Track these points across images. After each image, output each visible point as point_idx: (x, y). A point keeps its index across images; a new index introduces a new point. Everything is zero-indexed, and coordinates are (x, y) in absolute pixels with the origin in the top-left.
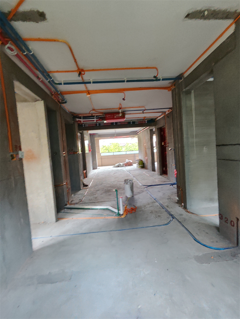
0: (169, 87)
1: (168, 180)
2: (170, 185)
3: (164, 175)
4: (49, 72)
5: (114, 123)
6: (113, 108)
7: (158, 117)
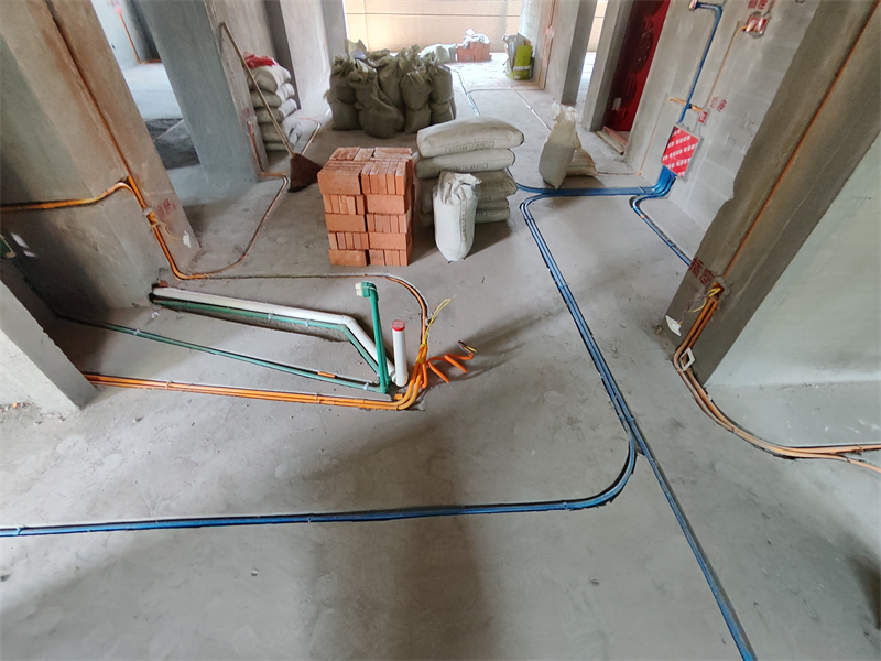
1: (623, 168)
2: (631, 201)
3: (607, 133)
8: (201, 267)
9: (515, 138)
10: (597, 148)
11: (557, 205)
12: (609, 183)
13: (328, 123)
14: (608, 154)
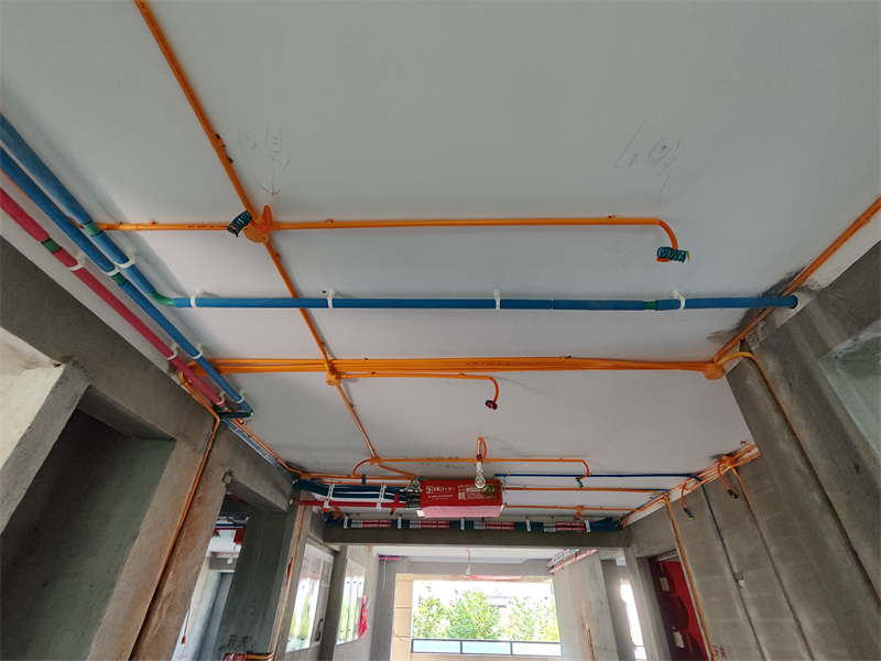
4: (110, 228)
5: (463, 522)
6: (453, 456)
7: (633, 512)
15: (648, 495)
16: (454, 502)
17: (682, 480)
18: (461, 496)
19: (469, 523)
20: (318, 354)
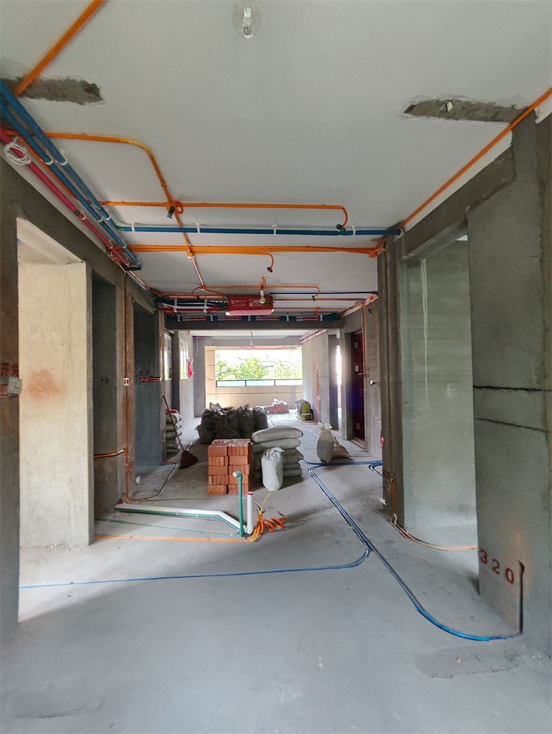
0: (373, 249)
1: (366, 454)
2: (369, 467)
3: (356, 440)
4: (104, 203)
5: (249, 317)
6: (247, 285)
7: (347, 310)
8: (137, 497)
9: (298, 433)
10: (351, 447)
11: (329, 469)
12: (356, 460)
13: (197, 441)
14: (357, 449)
15: (354, 302)
16: (247, 308)
17: (371, 295)
18: (251, 305)
19: (253, 317)
20: (185, 244)
